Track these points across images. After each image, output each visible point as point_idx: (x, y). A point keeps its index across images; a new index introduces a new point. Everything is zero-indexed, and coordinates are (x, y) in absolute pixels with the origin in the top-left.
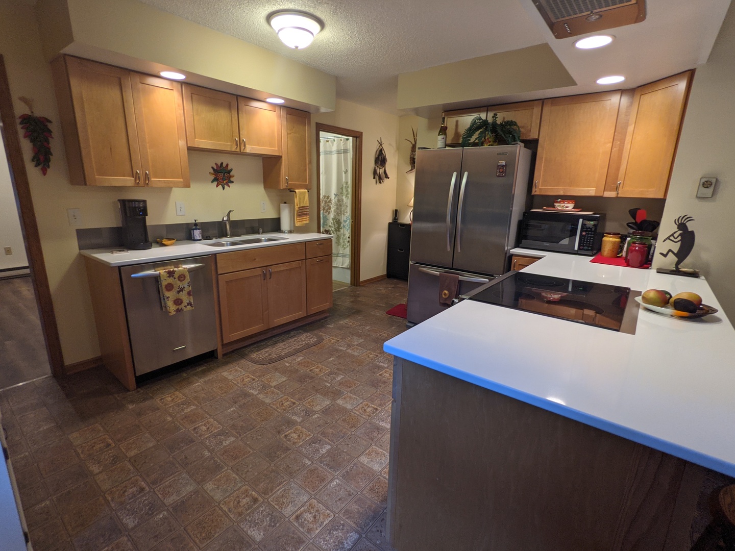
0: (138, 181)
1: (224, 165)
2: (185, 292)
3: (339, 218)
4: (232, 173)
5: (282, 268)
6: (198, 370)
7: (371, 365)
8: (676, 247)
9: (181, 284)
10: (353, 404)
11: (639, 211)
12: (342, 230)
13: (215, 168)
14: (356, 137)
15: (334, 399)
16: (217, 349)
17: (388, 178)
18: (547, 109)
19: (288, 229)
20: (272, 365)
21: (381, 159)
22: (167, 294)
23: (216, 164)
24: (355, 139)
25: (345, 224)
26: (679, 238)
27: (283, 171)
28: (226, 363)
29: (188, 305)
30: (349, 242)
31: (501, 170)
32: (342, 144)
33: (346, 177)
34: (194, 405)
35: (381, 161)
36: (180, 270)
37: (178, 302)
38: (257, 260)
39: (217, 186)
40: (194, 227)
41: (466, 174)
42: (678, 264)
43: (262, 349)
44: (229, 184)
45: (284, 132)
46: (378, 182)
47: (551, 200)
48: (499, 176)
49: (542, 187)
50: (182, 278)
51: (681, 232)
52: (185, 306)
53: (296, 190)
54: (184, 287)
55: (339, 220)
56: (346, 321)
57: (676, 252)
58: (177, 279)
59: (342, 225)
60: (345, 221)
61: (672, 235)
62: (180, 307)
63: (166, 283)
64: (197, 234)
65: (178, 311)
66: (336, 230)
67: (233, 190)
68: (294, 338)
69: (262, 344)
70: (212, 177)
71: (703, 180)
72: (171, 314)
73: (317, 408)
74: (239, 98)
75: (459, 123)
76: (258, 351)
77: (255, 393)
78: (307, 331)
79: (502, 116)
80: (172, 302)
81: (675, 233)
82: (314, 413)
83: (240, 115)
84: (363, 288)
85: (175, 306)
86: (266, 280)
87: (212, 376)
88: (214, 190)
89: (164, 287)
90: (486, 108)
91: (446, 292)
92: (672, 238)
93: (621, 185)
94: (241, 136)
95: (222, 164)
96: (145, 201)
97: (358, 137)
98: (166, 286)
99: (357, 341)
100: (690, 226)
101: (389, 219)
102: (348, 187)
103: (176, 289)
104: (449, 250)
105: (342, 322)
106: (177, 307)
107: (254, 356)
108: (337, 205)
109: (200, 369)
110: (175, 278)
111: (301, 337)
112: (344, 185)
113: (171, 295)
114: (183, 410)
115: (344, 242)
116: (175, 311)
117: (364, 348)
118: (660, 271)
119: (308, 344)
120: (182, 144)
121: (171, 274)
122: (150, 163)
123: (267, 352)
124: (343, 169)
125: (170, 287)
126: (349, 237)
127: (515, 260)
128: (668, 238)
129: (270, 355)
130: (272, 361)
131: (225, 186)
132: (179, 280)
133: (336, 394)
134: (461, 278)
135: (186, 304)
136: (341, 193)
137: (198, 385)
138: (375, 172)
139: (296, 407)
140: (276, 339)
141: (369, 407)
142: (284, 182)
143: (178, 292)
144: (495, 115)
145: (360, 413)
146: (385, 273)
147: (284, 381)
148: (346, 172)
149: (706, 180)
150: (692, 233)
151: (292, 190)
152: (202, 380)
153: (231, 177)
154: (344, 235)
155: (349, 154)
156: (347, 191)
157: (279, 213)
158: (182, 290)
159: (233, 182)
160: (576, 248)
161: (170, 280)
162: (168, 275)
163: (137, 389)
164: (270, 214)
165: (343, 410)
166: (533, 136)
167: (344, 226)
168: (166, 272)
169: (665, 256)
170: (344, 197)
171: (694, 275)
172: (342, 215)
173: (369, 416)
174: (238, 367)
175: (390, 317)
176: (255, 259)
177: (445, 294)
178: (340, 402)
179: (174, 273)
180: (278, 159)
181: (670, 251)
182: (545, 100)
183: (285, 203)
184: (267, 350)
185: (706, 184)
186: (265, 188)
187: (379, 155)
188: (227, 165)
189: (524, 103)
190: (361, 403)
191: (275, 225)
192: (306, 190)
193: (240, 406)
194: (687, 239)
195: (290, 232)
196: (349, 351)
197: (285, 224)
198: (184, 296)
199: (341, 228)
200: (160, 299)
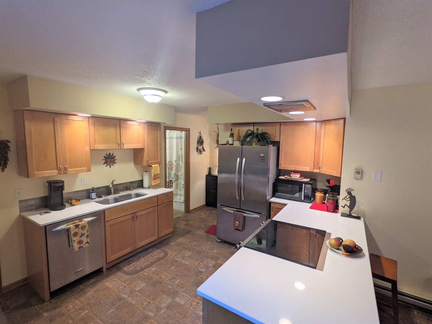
0: (60, 172)
1: (111, 154)
2: (85, 236)
3: (178, 173)
4: (115, 158)
5: (144, 212)
6: (90, 282)
7: (196, 271)
8: (348, 203)
9: (83, 232)
10: (185, 301)
11: (330, 181)
12: (179, 181)
13: (106, 156)
14: (187, 131)
15: (174, 298)
16: (103, 267)
17: (205, 151)
18: (282, 127)
19: (148, 186)
20: (136, 275)
21: (200, 142)
22: (74, 239)
23: (106, 154)
24: (186, 132)
25: (181, 177)
26: (349, 199)
27: (145, 156)
28: (108, 276)
29: (86, 244)
30: (183, 187)
31: (262, 159)
32: (179, 134)
33: (181, 152)
34: (88, 309)
35: (200, 143)
36: (82, 223)
37: (80, 242)
38: (129, 210)
39: (106, 166)
40: (92, 191)
41: (244, 159)
42: (350, 212)
43: (131, 264)
44: (114, 164)
45: (146, 136)
46: (199, 154)
47: (288, 172)
48: (261, 162)
49: (283, 166)
50: (83, 228)
51: (349, 196)
52: (85, 244)
53: (152, 166)
54: (84, 233)
55: (178, 175)
56: (182, 239)
57: (348, 206)
58: (80, 229)
59: (179, 178)
60: (181, 175)
61: (346, 197)
62: (81, 245)
63: (74, 232)
64: (93, 195)
65: (80, 248)
66: (176, 181)
67: (116, 167)
68: (150, 254)
69: (131, 259)
70: (104, 161)
71: (356, 170)
72: (75, 251)
73: (163, 305)
74: (121, 120)
75: (240, 130)
76: (128, 265)
77: (126, 297)
78: (158, 248)
79: (261, 129)
80: (77, 243)
81: (347, 196)
82: (161, 309)
83: (121, 129)
84: (192, 214)
85: (78, 245)
86: (134, 221)
87: (99, 286)
88: (105, 169)
89: (72, 235)
90: (253, 124)
91: (237, 222)
92: (345, 198)
93: (321, 167)
94: (121, 140)
95: (110, 154)
96: (63, 182)
97: (188, 131)
98: (73, 234)
99: (188, 253)
100: (353, 193)
101: (206, 173)
102: (182, 157)
103: (79, 235)
104: (237, 198)
105: (179, 240)
106: (79, 246)
107: (126, 269)
108: (176, 166)
109: (92, 281)
110: (79, 229)
111: (154, 253)
112: (180, 156)
113: (76, 239)
114: (80, 314)
115: (181, 187)
116: (78, 248)
117: (192, 259)
118: (343, 215)
119: (158, 258)
120: (87, 148)
121: (77, 226)
122: (68, 161)
123: (133, 265)
124: (180, 147)
125: (76, 234)
126: (183, 185)
127: (272, 205)
128: (344, 199)
129: (135, 268)
130: (137, 272)
131: (112, 166)
132: (82, 229)
133: (175, 294)
134: (245, 215)
135: (85, 243)
136: (179, 160)
137: (91, 294)
138: (197, 149)
139: (151, 305)
140: (139, 255)
141: (194, 302)
142: (145, 162)
143: (81, 236)
144: (258, 129)
145: (189, 307)
146: (205, 203)
147: (144, 286)
148: (181, 149)
149: (357, 170)
150: (354, 196)
151: (150, 166)
152: (92, 290)
153: (115, 160)
154: (181, 183)
155: (183, 139)
156: (182, 159)
157: (142, 177)
158: (83, 235)
159: (116, 163)
160: (303, 199)
161: (77, 230)
162: (75, 227)
163: (50, 299)
164: (138, 178)
165: (179, 305)
166: (277, 139)
167: (180, 178)
168: (74, 225)
169: (344, 207)
170: (180, 162)
171: (358, 218)
172: (179, 172)
173: (194, 308)
174: (116, 278)
175: (207, 235)
176: (128, 210)
177: (237, 224)
178: (177, 299)
179: (79, 226)
180: (142, 150)
181: (346, 205)
182: (281, 123)
183: (146, 172)
184: (133, 264)
185: (358, 172)
186: (134, 164)
187: (199, 140)
188: (113, 154)
189: (271, 123)
190: (190, 299)
191: (140, 184)
192: (158, 165)
193: (116, 308)
194: (353, 200)
195: (149, 188)
196: (183, 261)
197: (146, 184)
198: (84, 239)
199: (179, 179)
200: (69, 241)
